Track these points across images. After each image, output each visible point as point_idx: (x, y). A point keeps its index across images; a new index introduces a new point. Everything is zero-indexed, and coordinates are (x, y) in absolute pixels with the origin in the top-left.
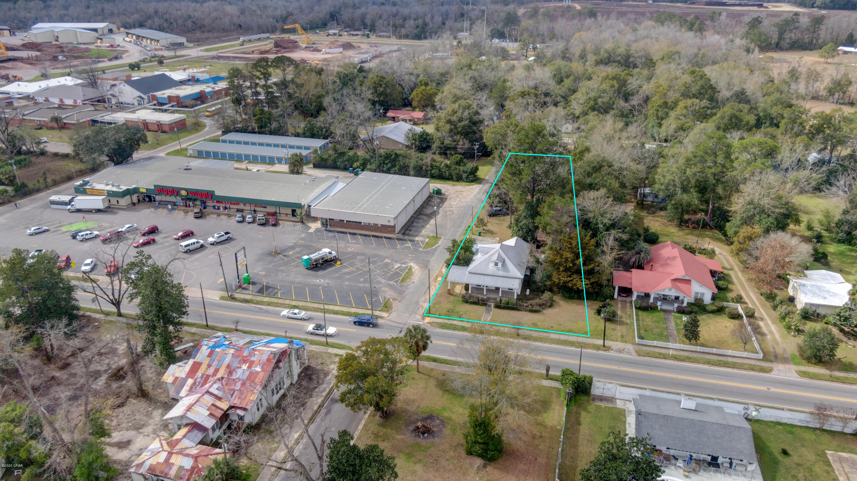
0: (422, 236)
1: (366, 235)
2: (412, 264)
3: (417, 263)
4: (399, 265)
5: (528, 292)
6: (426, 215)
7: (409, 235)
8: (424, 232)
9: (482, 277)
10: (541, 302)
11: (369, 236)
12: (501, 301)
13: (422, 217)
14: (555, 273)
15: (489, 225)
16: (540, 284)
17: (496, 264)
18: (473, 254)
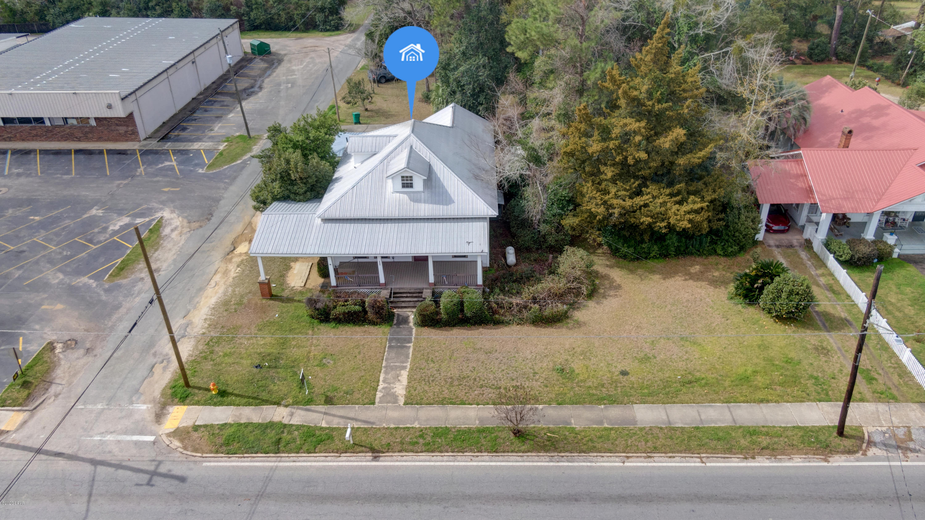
0: (212, 138)
1: (58, 153)
2: (166, 214)
3: (182, 209)
4: (126, 220)
5: (511, 257)
6: (231, 95)
7: (178, 139)
8: (218, 129)
9: (366, 227)
10: (560, 284)
11: (68, 152)
12: (436, 297)
13: (220, 98)
14: (588, 188)
15: (376, 99)
16: (544, 228)
17: (407, 183)
18: (335, 164)
